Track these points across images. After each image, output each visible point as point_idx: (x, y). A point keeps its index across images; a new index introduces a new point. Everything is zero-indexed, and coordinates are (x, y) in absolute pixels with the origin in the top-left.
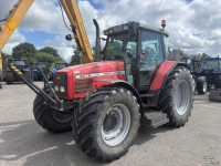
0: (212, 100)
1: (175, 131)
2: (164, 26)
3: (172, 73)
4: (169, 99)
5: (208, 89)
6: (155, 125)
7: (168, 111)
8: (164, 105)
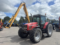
0: (57, 31)
1: (49, 38)
2: (46, 15)
3: (48, 25)
4: (47, 30)
5: (56, 29)
6: (45, 36)
7: (47, 33)
8: (46, 32)
